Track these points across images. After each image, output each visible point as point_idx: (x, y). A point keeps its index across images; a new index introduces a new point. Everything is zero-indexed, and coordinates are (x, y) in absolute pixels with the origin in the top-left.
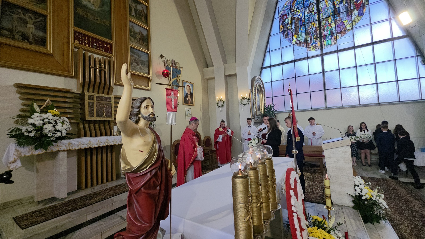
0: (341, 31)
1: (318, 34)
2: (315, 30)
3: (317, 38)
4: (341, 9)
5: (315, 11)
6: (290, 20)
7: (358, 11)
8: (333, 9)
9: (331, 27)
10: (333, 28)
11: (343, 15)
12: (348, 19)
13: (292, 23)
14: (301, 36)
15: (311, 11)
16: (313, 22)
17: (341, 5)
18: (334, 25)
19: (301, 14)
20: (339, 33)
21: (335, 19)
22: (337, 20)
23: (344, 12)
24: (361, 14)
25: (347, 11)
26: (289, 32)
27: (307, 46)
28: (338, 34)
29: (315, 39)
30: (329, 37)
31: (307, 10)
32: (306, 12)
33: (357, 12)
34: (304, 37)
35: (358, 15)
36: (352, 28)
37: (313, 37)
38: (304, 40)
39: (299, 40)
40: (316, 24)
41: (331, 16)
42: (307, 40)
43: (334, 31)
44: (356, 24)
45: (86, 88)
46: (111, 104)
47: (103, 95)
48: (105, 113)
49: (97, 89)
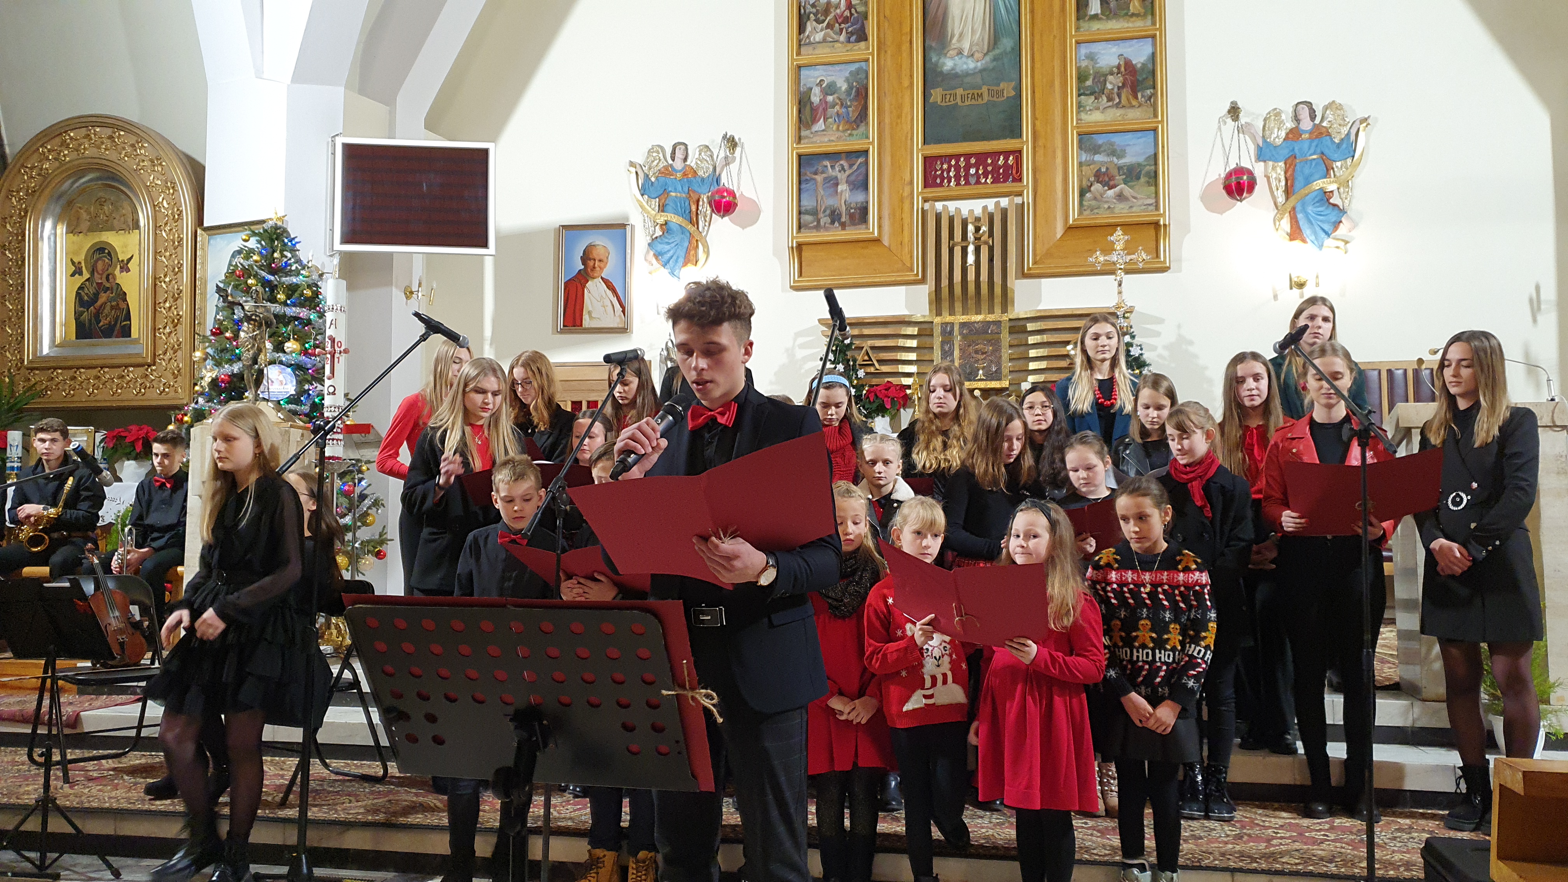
45: (945, 305)
46: (998, 341)
47: (979, 318)
48: (983, 368)
49: (971, 303)
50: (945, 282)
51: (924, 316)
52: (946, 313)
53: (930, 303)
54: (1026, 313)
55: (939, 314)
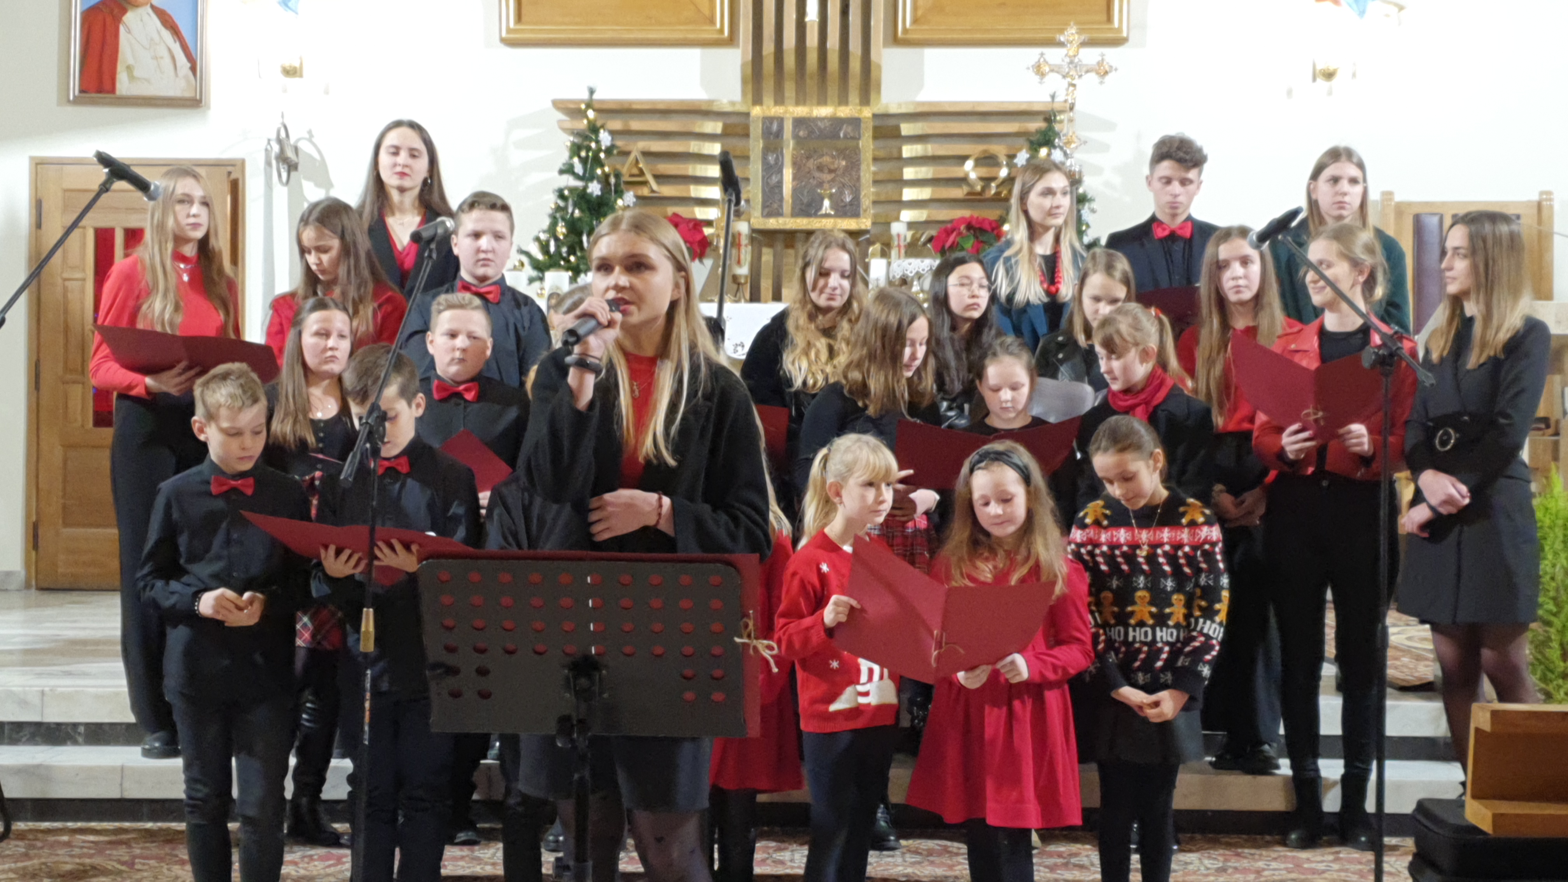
45: (769, 85)
46: (856, 150)
47: (824, 111)
48: (831, 197)
49: (811, 84)
50: (768, 47)
51: (733, 103)
52: (768, 100)
53: (744, 81)
54: (900, 105)
55: (757, 100)
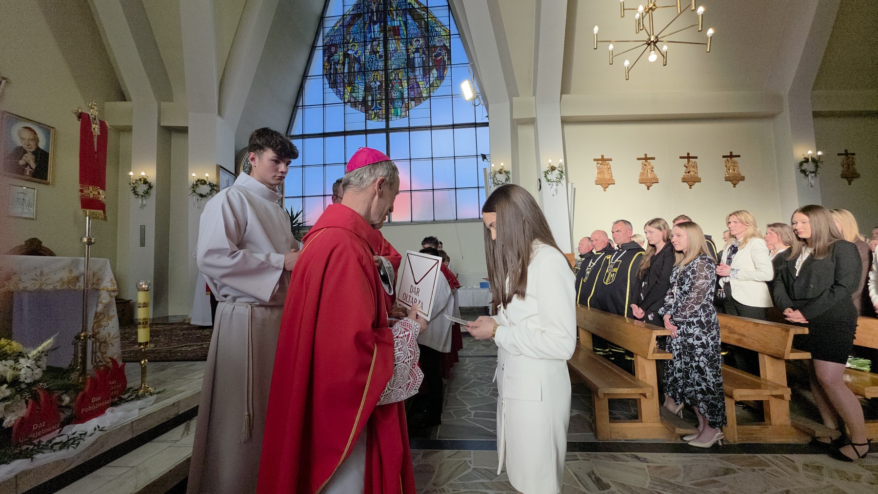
0: (414, 97)
1: (384, 94)
2: (379, 86)
3: (381, 100)
4: (416, 60)
5: (380, 53)
6: (341, 57)
7: (437, 70)
8: (406, 57)
9: (402, 86)
10: (405, 90)
11: (419, 72)
12: (425, 79)
13: (344, 64)
14: (357, 91)
15: (375, 50)
16: (378, 70)
17: (417, 55)
18: (406, 85)
19: (359, 52)
20: (413, 100)
21: (407, 75)
22: (411, 77)
23: (420, 67)
24: (441, 77)
25: (423, 67)
26: (339, 78)
27: (365, 110)
28: (411, 101)
29: (378, 100)
30: (398, 102)
31: (369, 47)
32: (368, 51)
33: (436, 72)
34: (362, 93)
35: (438, 77)
36: (430, 97)
37: (376, 98)
38: (361, 98)
39: (355, 96)
40: (381, 75)
41: (402, 68)
42: (367, 99)
43: (406, 95)
44: (435, 90)
